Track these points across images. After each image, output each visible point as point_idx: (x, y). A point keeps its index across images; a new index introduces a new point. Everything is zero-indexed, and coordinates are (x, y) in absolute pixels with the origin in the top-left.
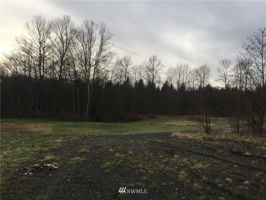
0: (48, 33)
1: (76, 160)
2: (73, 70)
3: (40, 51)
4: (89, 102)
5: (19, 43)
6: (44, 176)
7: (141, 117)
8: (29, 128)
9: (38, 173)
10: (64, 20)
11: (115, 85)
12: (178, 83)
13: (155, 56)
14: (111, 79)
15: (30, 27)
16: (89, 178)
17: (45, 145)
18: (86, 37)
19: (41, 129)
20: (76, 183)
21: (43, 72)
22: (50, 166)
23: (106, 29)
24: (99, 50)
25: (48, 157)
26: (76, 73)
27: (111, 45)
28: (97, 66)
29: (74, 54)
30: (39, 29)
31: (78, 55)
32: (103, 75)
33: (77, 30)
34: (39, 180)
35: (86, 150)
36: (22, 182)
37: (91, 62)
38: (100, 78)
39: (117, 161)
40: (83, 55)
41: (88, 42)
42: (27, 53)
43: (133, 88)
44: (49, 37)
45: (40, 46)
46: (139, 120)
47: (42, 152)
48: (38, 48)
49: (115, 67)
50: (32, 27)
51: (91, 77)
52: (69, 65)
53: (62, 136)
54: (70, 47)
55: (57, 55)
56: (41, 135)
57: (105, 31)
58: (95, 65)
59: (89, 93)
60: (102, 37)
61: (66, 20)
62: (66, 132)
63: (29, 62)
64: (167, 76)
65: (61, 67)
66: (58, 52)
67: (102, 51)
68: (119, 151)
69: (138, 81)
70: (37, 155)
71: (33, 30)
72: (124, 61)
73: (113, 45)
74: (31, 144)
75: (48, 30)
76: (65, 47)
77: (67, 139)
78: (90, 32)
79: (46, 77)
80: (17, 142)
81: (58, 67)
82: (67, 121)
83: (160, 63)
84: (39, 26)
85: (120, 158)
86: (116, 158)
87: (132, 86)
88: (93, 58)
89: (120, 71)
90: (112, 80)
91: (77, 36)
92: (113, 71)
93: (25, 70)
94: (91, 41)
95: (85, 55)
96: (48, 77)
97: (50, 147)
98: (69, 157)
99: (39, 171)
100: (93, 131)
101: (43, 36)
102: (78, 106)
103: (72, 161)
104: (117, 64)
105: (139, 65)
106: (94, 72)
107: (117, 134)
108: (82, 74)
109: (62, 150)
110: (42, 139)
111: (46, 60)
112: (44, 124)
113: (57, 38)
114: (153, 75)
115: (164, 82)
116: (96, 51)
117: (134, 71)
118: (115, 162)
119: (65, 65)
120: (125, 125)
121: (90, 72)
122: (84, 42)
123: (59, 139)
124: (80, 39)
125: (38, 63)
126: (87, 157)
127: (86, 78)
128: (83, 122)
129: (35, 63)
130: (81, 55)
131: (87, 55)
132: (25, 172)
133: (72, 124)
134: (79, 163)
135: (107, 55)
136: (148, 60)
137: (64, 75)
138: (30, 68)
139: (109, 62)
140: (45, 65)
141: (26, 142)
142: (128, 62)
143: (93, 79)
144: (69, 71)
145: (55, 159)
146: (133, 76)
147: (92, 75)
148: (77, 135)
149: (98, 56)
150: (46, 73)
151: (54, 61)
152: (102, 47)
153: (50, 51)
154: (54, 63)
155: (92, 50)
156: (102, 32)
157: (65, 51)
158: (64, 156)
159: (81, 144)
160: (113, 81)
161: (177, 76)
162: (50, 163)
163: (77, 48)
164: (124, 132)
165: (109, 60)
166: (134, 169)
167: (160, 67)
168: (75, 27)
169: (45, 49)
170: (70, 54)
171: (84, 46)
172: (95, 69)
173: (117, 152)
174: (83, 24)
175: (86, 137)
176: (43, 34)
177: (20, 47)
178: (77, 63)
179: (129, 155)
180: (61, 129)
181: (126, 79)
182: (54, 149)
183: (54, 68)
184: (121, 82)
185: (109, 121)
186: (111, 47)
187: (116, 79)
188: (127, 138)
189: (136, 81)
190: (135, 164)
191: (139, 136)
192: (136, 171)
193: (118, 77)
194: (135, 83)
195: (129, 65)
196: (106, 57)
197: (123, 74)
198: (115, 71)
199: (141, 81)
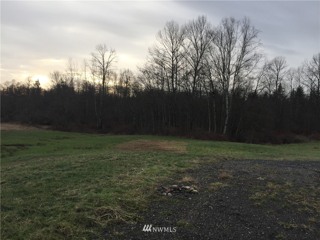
0: (181, 39)
1: (217, 186)
2: (208, 80)
3: (173, 61)
4: (227, 118)
5: (152, 55)
6: (183, 199)
7: (300, 139)
8: (163, 145)
9: (177, 195)
10: (198, 23)
11: (261, 96)
14: (256, 88)
15: (162, 36)
16: (235, 209)
17: (181, 165)
18: (224, 39)
19: (175, 147)
20: (220, 212)
21: (176, 84)
22: (189, 189)
23: (251, 25)
24: (240, 53)
25: (186, 179)
26: (212, 83)
27: (256, 45)
28: (238, 73)
29: (209, 61)
30: (171, 37)
31: (215, 62)
32: (245, 84)
33: (214, 32)
34: (179, 203)
35: (229, 175)
36: (162, 202)
37: (230, 69)
38: (241, 88)
39: (270, 193)
40: (221, 60)
41: (227, 45)
42: (160, 64)
43: (288, 99)
44: (182, 44)
45: (173, 55)
46: (297, 142)
47: (179, 172)
48: (170, 57)
49: (262, 73)
50: (165, 35)
51: (231, 87)
52: (204, 74)
53: (198, 156)
54: (205, 53)
55: (191, 63)
56: (176, 154)
57: (249, 28)
58: (236, 72)
59: (227, 107)
60: (245, 36)
61: (201, 21)
62: (202, 152)
63: (162, 74)
65: (195, 78)
66: (192, 60)
67: (245, 54)
68: (272, 181)
69: (295, 90)
70: (174, 175)
71: (166, 38)
72: (274, 64)
73: (260, 44)
74: (167, 163)
75: (181, 37)
76: (199, 54)
77: (205, 160)
78: (230, 32)
79: (179, 89)
80: (153, 160)
81: (192, 78)
82: (202, 140)
84: (171, 33)
85: (274, 189)
86: (268, 188)
87: (286, 97)
88: (233, 64)
89: (269, 78)
90: (257, 89)
91: (213, 40)
92: (259, 78)
93: (158, 83)
94: (230, 43)
95: (223, 60)
96: (182, 89)
97: (186, 167)
98: (209, 181)
99: (178, 192)
100: (233, 153)
101: (175, 44)
102: (215, 123)
103: (213, 186)
104: (265, 69)
105: (296, 68)
106: (234, 80)
107: (265, 159)
108: (219, 84)
109: (200, 172)
110: (177, 158)
111: (179, 71)
112: (177, 142)
113: (191, 44)
116: (237, 54)
117: (289, 76)
118: (268, 193)
119: (199, 74)
120: (277, 147)
121: (229, 81)
122: (222, 46)
123: (195, 159)
124: (217, 42)
125: (171, 75)
126: (230, 183)
127: (223, 88)
128: (221, 142)
129: (168, 75)
130: (219, 62)
131: (226, 60)
132: (164, 192)
133: (208, 144)
134: (220, 189)
135: (252, 59)
136: (310, 60)
137: (199, 86)
138: (163, 81)
139: (253, 67)
140: (178, 77)
141: (162, 160)
142: (281, 64)
143: (233, 90)
144: (204, 81)
145: (194, 181)
146: (288, 83)
147: (231, 85)
148: (215, 157)
149: (239, 61)
150: (179, 85)
151: (187, 71)
152: (245, 49)
153: (184, 60)
154: (188, 74)
155: (232, 54)
156: (246, 29)
157: (200, 59)
158: (203, 179)
159: (221, 167)
160: (259, 91)
162: (188, 185)
163: (214, 53)
164: (275, 157)
165: (254, 65)
166: (294, 206)
168: (212, 28)
169: (178, 58)
170: (205, 60)
171: (222, 49)
172: (235, 77)
173: (270, 181)
174: (221, 24)
175: (226, 159)
176: (176, 41)
177: (153, 59)
178: (213, 71)
179: (286, 187)
180: (195, 149)
181: (278, 88)
182: (191, 170)
183: (187, 79)
184: (270, 92)
185: (254, 142)
186: (257, 48)
187: (263, 89)
188: (282, 165)
189: (292, 90)
190: (297, 199)
191: (297, 163)
192: (298, 209)
193: (266, 86)
194: (291, 92)
195: (282, 68)
196: (250, 61)
197: (273, 81)
198: (261, 79)
199: (299, 89)
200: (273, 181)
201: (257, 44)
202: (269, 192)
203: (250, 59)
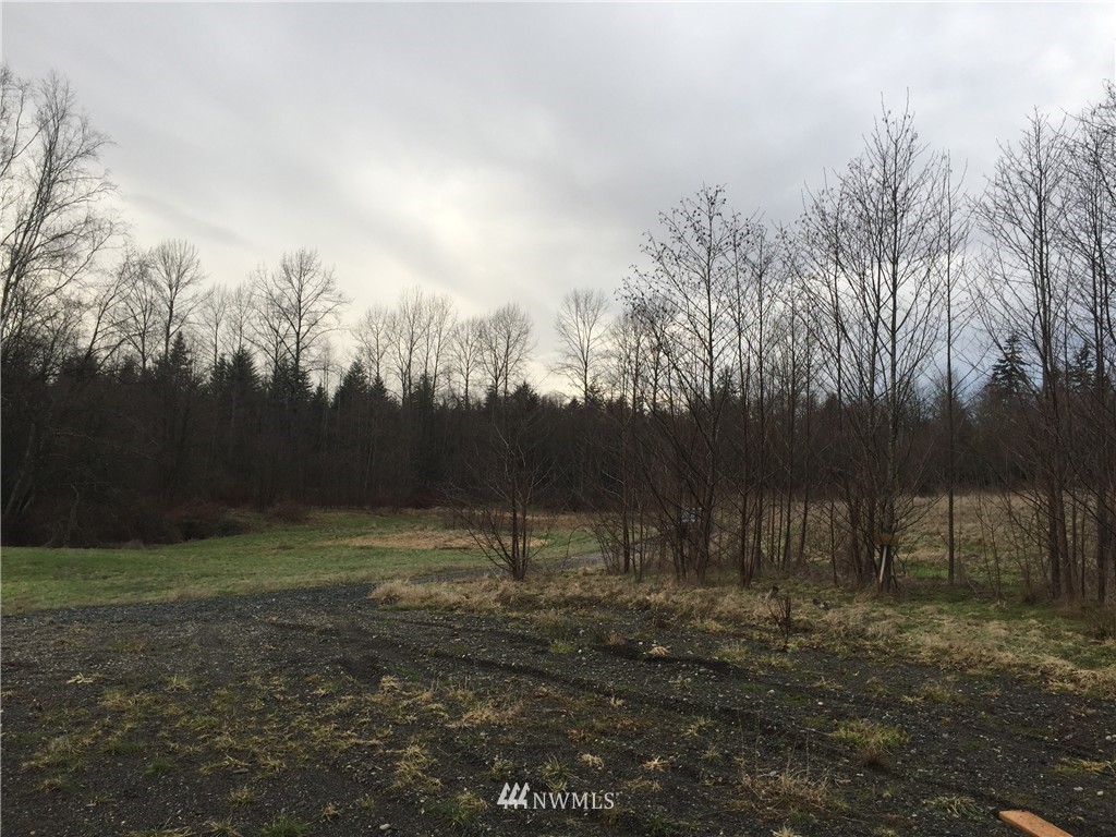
7: (239, 519)
11: (110, 372)
12: (406, 375)
13: (308, 253)
14: (93, 343)
23: (75, 109)
24: (31, 203)
27: (94, 187)
28: (18, 279)
32: (49, 324)
38: (32, 334)
39: (108, 730)
43: (205, 389)
46: (229, 530)
49: (114, 288)
57: (68, 119)
58: (11, 271)
60: (52, 144)
64: (358, 343)
67: (49, 209)
68: (121, 683)
69: (229, 359)
72: (159, 266)
73: (107, 185)
83: (331, 286)
85: (124, 712)
86: (102, 713)
87: (199, 380)
89: (139, 310)
90: (95, 346)
92: (104, 305)
104: (127, 275)
105: (232, 288)
107: (113, 601)
114: (298, 334)
115: (347, 366)
116: (19, 206)
117: (210, 310)
120: (163, 554)
135: (75, 232)
136: (274, 268)
139: (82, 262)
142: (182, 269)
146: (205, 334)
149: (26, 232)
152: (48, 192)
156: (53, 119)
160: (104, 354)
161: (403, 345)
164: (151, 589)
165: (85, 255)
166: (190, 761)
167: (330, 305)
173: (113, 684)
179: (169, 696)
181: (171, 347)
184: (144, 360)
185: (77, 541)
186: (95, 196)
187: (118, 346)
188: (167, 616)
189: (218, 360)
190: (200, 733)
191: (223, 605)
192: (200, 767)
193: (129, 337)
194: (215, 367)
195: (186, 284)
196: (70, 240)
197: (154, 323)
198: (113, 309)
199: (241, 357)
200: (125, 683)
201: (98, 182)
202: (104, 726)
203: (71, 232)
